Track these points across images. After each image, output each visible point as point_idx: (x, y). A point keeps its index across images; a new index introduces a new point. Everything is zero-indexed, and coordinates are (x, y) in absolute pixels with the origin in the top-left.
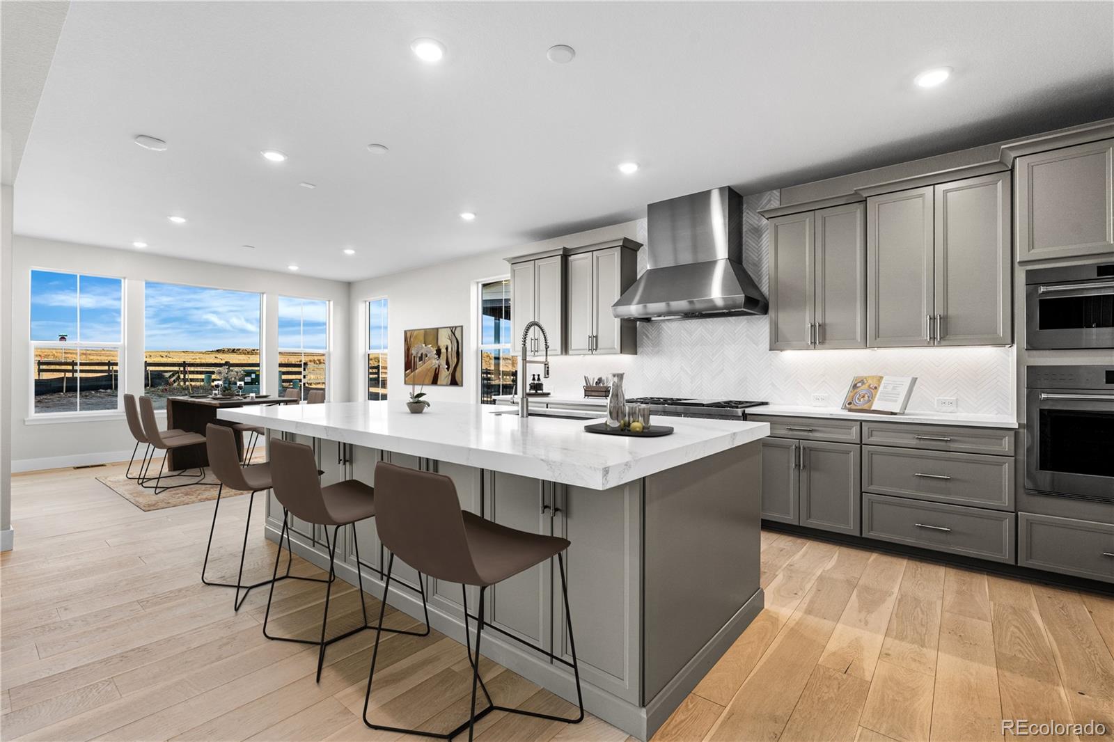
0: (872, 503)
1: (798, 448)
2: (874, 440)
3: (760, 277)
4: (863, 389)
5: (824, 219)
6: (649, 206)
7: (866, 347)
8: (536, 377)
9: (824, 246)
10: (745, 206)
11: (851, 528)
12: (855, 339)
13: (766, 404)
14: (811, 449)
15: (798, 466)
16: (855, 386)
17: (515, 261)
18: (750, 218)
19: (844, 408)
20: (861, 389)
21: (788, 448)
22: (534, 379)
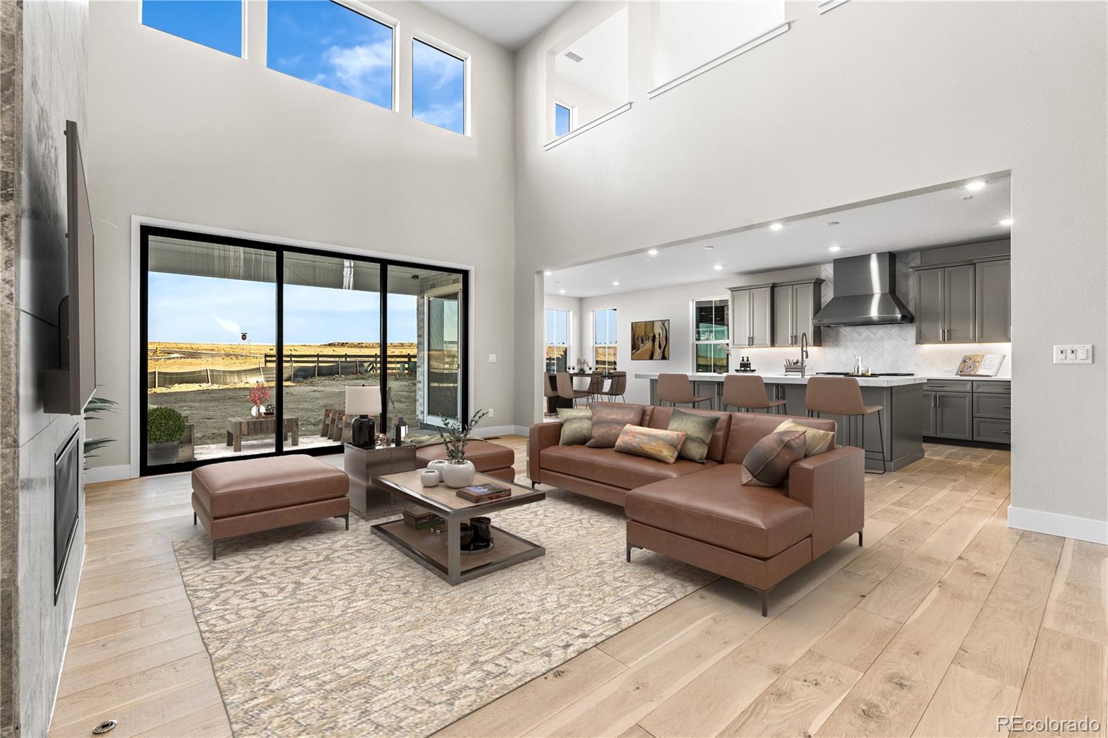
0: (979, 422)
1: (935, 396)
2: (980, 390)
3: (908, 303)
4: (969, 363)
5: (950, 272)
6: (834, 260)
7: (975, 342)
8: (745, 359)
9: (950, 285)
10: (897, 260)
11: (967, 436)
12: (969, 337)
13: (912, 375)
14: (943, 396)
15: (935, 405)
16: (964, 361)
17: (733, 290)
18: (900, 268)
19: (957, 374)
20: (968, 363)
21: (930, 395)
22: (743, 360)
